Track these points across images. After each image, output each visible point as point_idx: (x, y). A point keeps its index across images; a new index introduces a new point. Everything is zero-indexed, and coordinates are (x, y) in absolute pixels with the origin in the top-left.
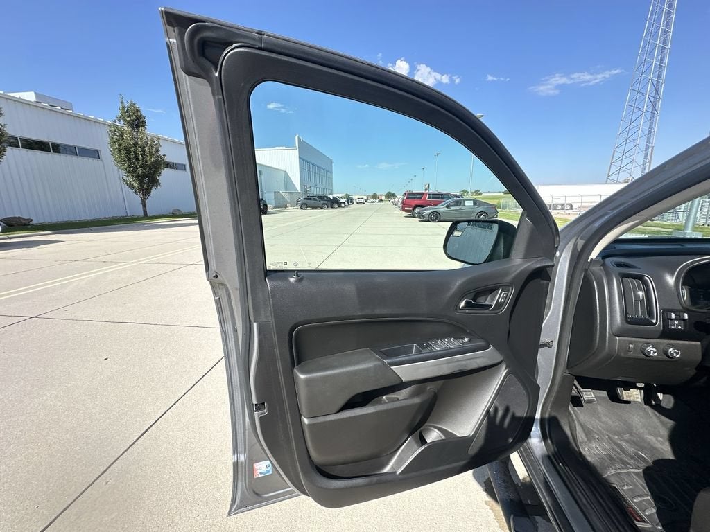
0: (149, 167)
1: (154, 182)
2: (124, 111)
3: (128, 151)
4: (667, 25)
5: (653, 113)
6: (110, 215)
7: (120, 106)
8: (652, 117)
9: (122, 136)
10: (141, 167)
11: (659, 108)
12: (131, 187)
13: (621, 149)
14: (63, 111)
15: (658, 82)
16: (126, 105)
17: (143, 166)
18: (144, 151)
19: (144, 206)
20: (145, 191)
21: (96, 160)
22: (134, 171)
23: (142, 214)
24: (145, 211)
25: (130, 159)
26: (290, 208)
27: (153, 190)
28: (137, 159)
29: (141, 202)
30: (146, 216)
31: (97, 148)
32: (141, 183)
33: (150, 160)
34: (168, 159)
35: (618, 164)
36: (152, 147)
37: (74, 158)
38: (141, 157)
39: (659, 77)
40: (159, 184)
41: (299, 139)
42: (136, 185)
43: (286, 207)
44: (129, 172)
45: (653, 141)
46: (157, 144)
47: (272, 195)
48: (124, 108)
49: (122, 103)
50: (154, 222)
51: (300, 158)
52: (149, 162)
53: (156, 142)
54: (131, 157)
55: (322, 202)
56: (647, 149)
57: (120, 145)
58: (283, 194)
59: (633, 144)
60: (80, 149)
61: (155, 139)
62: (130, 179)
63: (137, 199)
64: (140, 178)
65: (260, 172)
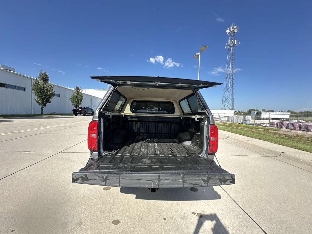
0: (48, 95)
1: (48, 101)
2: (41, 75)
3: (40, 89)
4: (233, 62)
5: (232, 87)
6: (25, 113)
7: (40, 73)
8: (232, 89)
9: (38, 84)
10: (45, 95)
11: (234, 86)
12: (38, 102)
13: (224, 99)
14: (9, 71)
15: (232, 79)
16: (42, 73)
17: (46, 95)
18: (47, 90)
19: (42, 110)
20: (44, 104)
22: (41, 97)
23: (40, 113)
24: (42, 112)
25: (40, 92)
27: (47, 104)
28: (44, 92)
29: (41, 108)
30: (42, 114)
31: (25, 87)
32: (43, 101)
34: (56, 93)
35: (224, 103)
36: (50, 88)
37: (15, 90)
39: (232, 77)
40: (50, 102)
42: (41, 102)
44: (39, 97)
45: (234, 96)
46: (52, 88)
48: (41, 74)
49: (41, 72)
50: (46, 116)
52: (49, 94)
53: (52, 87)
54: (41, 91)
56: (232, 99)
57: (37, 87)
59: (228, 97)
60: (17, 87)
61: (52, 86)
62: (38, 100)
63: (40, 107)
64: (42, 99)
65: (91, 99)
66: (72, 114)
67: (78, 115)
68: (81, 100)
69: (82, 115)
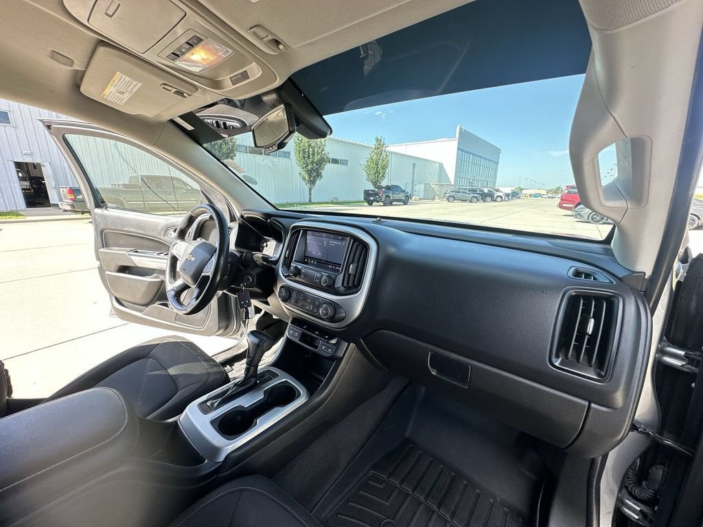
1: (319, 175)
10: (310, 163)
12: (304, 179)
17: (312, 163)
18: (314, 151)
19: (310, 194)
20: (312, 182)
21: (287, 159)
22: (306, 167)
24: (310, 201)
25: (304, 158)
26: (437, 200)
27: (318, 182)
28: (309, 158)
29: (308, 190)
32: (310, 176)
33: (317, 158)
34: (331, 156)
36: (319, 147)
37: (275, 158)
38: (311, 156)
40: (322, 176)
41: (461, 129)
42: (307, 178)
43: (434, 198)
44: (303, 168)
46: (323, 145)
47: (422, 187)
51: (458, 149)
55: (472, 195)
58: (433, 186)
62: (303, 173)
64: (309, 172)
65: (414, 164)
66: (362, 202)
67: (375, 203)
68: (384, 168)
69: (381, 203)
